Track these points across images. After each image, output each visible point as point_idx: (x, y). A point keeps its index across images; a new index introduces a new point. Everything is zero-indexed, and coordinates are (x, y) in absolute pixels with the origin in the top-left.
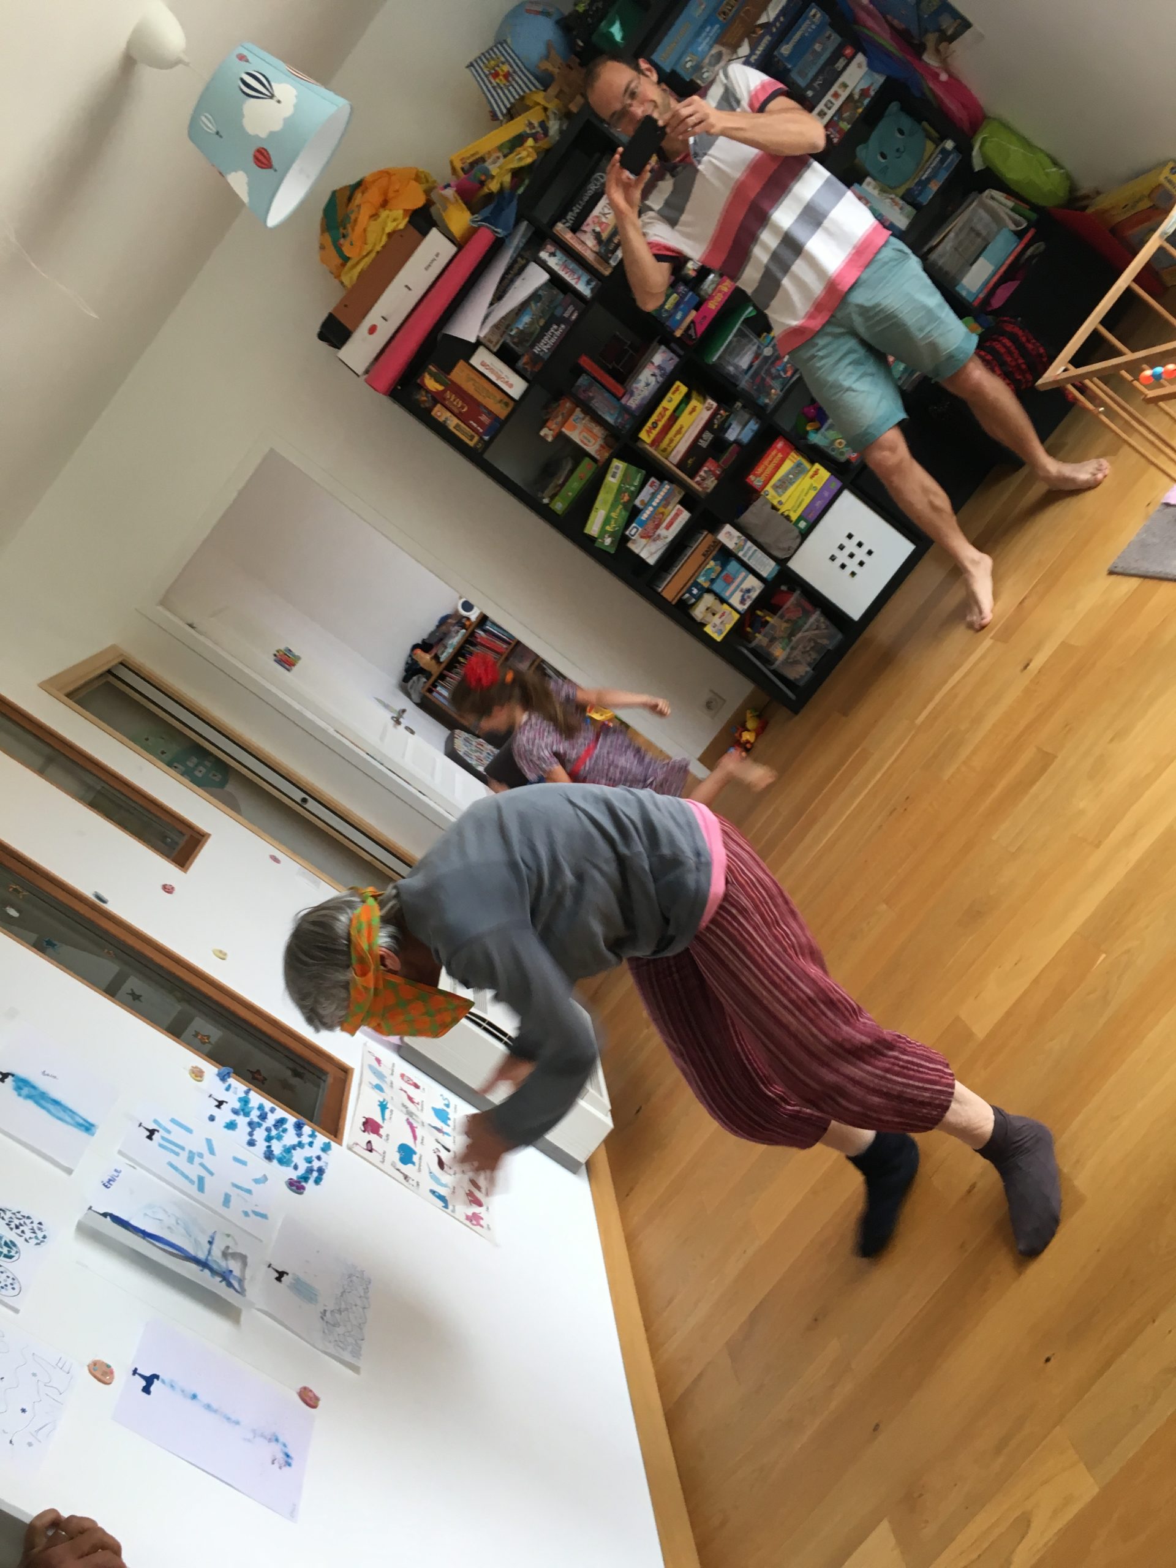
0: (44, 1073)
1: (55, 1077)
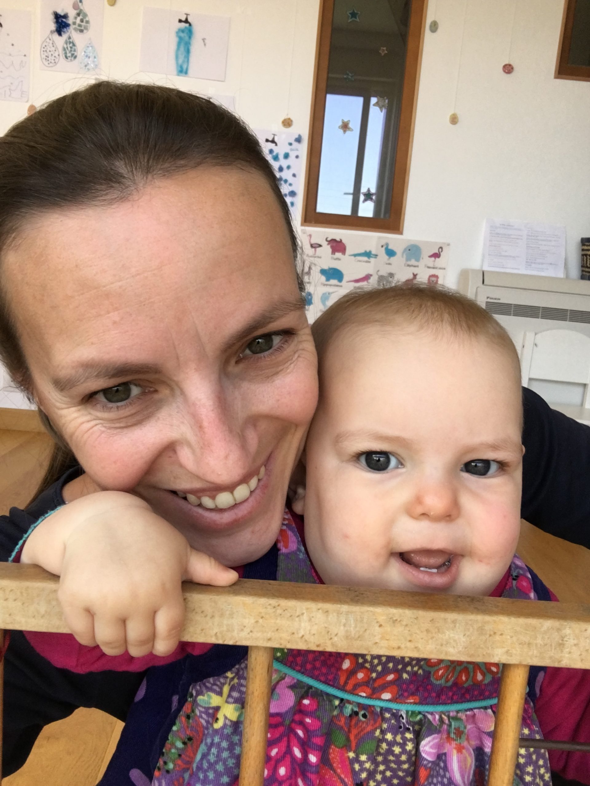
0: (204, 40)
1: (205, 45)
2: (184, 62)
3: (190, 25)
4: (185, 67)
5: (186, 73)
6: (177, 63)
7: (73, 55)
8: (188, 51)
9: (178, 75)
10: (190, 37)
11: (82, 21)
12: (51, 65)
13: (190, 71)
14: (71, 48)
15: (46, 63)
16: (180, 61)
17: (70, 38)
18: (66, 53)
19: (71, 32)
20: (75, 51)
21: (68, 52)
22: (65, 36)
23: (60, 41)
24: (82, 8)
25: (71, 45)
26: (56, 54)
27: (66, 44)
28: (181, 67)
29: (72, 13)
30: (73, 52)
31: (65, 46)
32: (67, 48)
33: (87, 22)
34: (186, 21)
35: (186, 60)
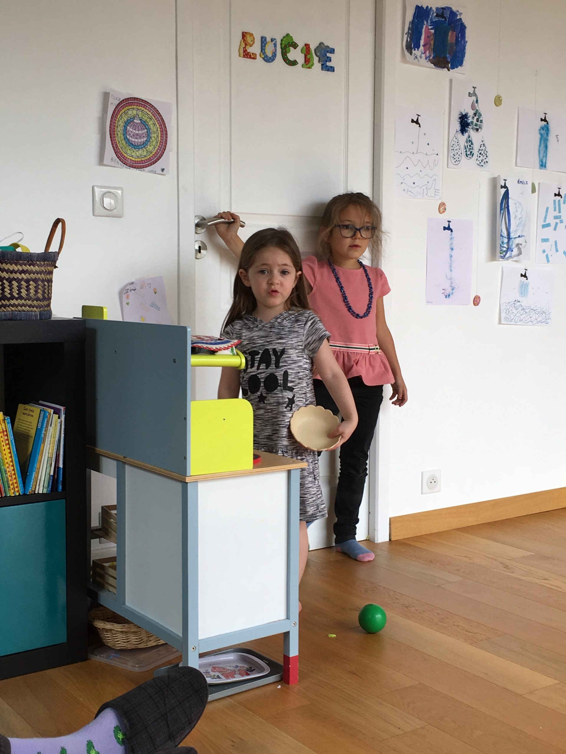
0: (557, 136)
1: (558, 140)
2: (543, 157)
3: (547, 123)
4: (544, 161)
5: (545, 167)
6: (540, 158)
7: (471, 152)
8: (546, 147)
9: (540, 169)
10: (547, 134)
11: (477, 121)
12: (457, 163)
13: (547, 165)
14: (470, 146)
15: (453, 161)
16: (542, 156)
17: (469, 137)
18: (466, 151)
19: (471, 131)
20: (472, 149)
21: (468, 150)
22: (466, 135)
23: (462, 139)
24: (477, 108)
25: (470, 144)
26: (459, 153)
27: (467, 142)
28: (542, 162)
29: (471, 113)
30: (471, 151)
31: (466, 145)
32: (467, 146)
33: (481, 121)
34: (545, 120)
35: (545, 155)
